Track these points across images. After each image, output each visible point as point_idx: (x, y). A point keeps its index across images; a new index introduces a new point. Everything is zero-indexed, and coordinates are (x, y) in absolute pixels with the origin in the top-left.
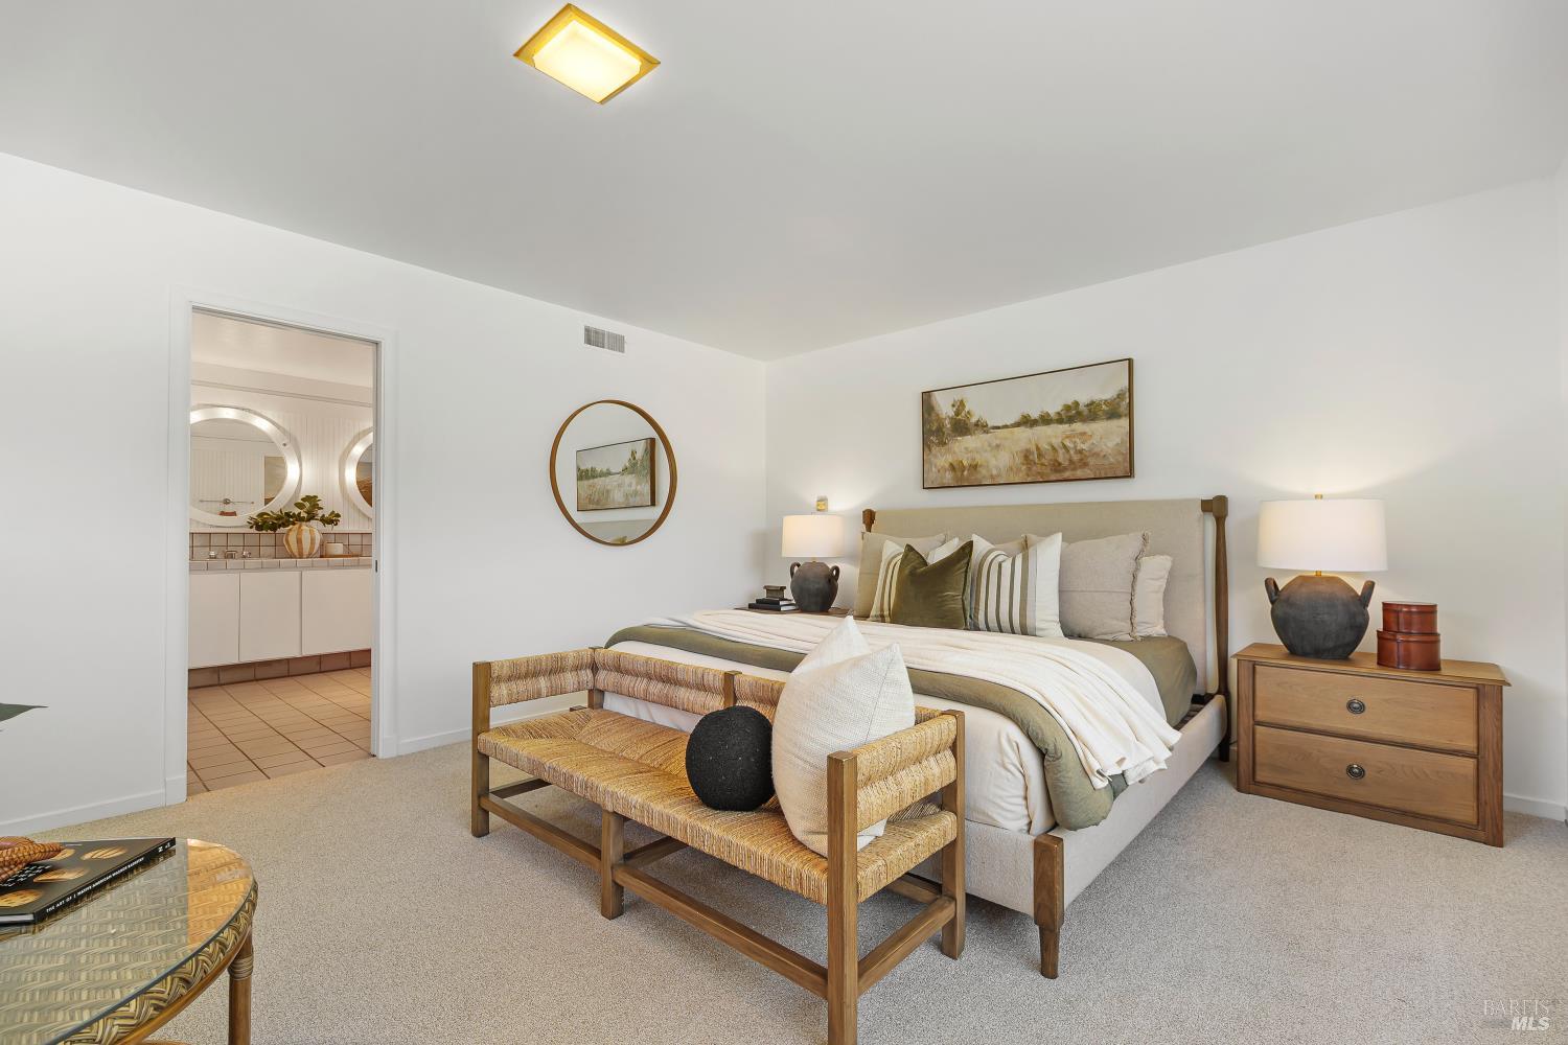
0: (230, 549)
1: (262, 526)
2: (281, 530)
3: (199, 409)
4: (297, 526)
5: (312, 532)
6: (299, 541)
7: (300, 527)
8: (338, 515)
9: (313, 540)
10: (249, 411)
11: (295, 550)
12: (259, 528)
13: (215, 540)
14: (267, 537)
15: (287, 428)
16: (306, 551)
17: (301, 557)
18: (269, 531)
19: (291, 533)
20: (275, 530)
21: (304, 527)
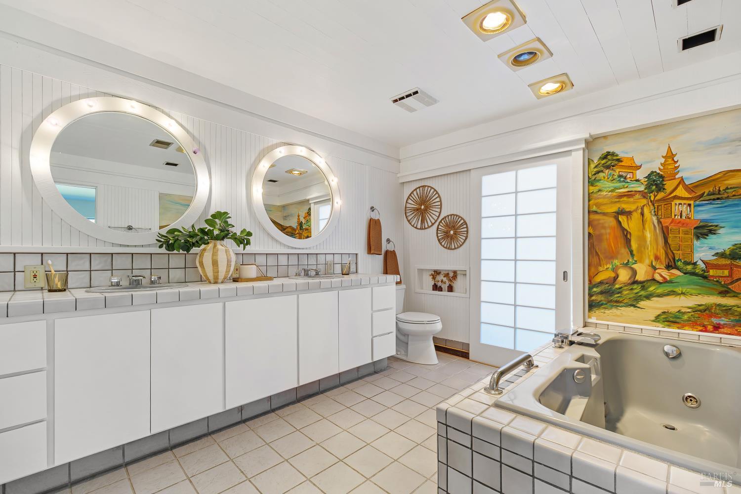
0: (136, 272)
1: (173, 245)
2: (194, 250)
3: (96, 96)
4: (211, 245)
5: (226, 250)
6: (215, 263)
7: (215, 246)
8: (249, 234)
9: (229, 261)
10: (156, 108)
11: (210, 275)
12: (170, 247)
13: (118, 262)
14: (177, 259)
15: (196, 134)
16: (221, 276)
17: (216, 283)
18: (181, 251)
19: (206, 254)
20: (188, 250)
21: (219, 247)
